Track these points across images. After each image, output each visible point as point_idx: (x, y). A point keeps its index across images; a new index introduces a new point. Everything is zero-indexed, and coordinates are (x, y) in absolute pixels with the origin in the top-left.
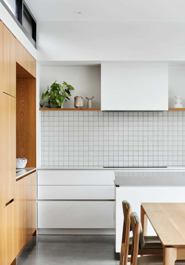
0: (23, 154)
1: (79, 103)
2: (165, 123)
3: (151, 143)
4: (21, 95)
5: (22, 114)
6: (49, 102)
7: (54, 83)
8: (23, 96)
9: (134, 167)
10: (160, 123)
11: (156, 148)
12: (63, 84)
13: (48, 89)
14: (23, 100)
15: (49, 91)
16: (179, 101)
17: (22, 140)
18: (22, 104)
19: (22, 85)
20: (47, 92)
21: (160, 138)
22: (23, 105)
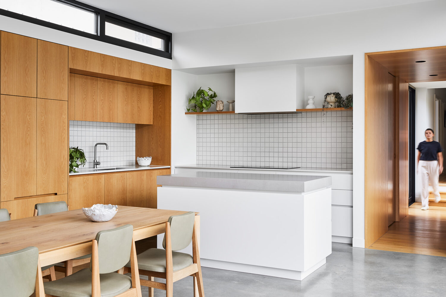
0: (160, 153)
1: (218, 107)
2: (304, 125)
3: (290, 145)
4: (160, 100)
5: (160, 118)
6: (195, 106)
7: (199, 90)
8: (161, 101)
9: (270, 168)
10: (299, 125)
11: (295, 150)
12: (209, 90)
13: (194, 95)
14: (160, 105)
15: (195, 96)
16: (311, 102)
17: (160, 141)
18: (160, 108)
19: (160, 92)
20: (193, 97)
21: (299, 140)
22: (161, 110)
